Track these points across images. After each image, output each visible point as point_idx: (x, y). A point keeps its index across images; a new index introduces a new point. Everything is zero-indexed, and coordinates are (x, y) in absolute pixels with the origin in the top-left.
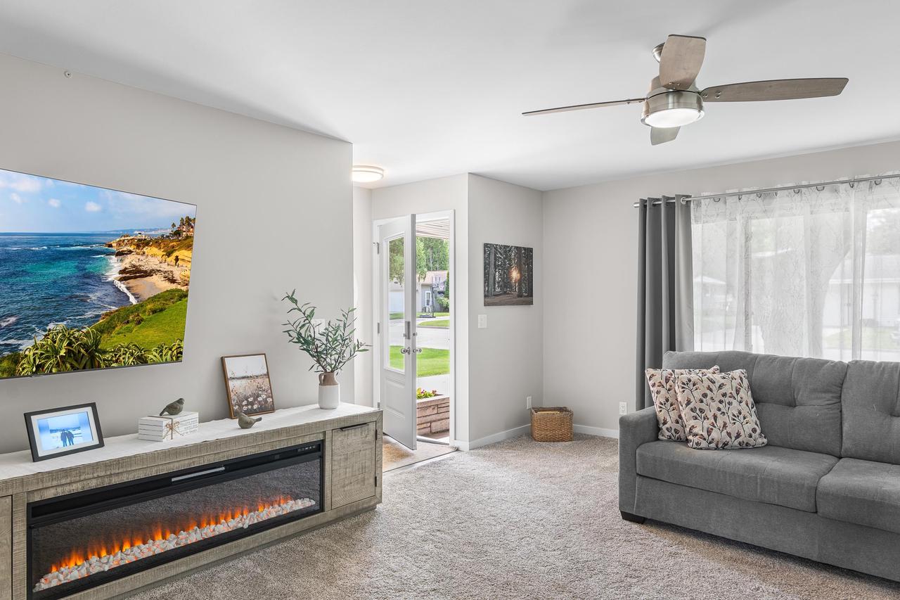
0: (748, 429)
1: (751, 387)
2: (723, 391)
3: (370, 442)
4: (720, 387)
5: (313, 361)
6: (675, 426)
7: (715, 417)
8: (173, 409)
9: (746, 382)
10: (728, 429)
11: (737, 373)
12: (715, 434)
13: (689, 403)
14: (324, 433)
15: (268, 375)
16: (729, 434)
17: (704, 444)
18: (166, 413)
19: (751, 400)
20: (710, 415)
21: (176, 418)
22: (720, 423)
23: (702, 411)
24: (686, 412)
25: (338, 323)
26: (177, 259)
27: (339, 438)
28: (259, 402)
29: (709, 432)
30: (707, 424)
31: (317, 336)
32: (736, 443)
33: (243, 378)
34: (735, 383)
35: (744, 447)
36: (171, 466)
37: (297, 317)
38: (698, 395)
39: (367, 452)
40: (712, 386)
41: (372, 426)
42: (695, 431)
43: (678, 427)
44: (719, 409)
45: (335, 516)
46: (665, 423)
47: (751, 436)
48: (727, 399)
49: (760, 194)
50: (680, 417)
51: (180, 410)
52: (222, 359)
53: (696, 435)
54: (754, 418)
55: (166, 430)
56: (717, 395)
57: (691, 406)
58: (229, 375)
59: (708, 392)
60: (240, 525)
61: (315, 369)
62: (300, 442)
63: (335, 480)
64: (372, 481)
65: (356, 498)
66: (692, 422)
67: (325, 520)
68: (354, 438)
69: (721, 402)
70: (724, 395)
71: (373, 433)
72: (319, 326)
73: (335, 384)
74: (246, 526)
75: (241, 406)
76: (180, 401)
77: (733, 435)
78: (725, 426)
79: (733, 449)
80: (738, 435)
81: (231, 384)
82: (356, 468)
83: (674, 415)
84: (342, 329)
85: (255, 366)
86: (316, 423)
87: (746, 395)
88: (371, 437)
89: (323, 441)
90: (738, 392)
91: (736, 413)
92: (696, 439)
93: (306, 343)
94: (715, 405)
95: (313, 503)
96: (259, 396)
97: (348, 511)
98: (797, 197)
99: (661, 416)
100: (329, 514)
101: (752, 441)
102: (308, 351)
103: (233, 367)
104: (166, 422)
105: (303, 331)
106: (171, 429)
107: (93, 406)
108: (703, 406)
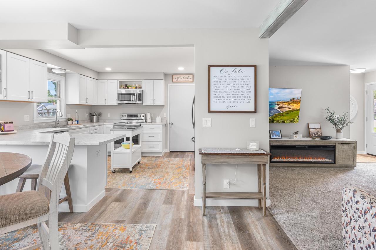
3: (352, 149)
5: (334, 126)
8: (296, 133)
14: (336, 144)
15: (320, 128)
18: (295, 134)
21: (297, 135)
25: (343, 116)
26: (291, 105)
27: (341, 146)
28: (318, 135)
31: (335, 119)
33: (314, 128)
36: (296, 144)
37: (330, 114)
39: (351, 151)
41: (353, 145)
45: (339, 166)
51: (298, 133)
52: (308, 124)
55: (294, 137)
58: (310, 127)
60: (311, 161)
61: (335, 128)
62: (328, 145)
63: (339, 156)
64: (352, 160)
65: (347, 163)
67: (336, 166)
68: (346, 147)
71: (353, 146)
72: (336, 116)
73: (341, 132)
74: (313, 161)
75: (313, 135)
76: (298, 132)
81: (310, 130)
82: (347, 155)
84: (344, 118)
85: (317, 126)
86: (333, 141)
88: (352, 148)
89: (335, 146)
93: (332, 121)
95: (332, 161)
96: (318, 133)
97: (344, 166)
100: (337, 165)
102: (333, 123)
103: (311, 126)
104: (294, 135)
105: (331, 118)
106: (296, 137)
107: (280, 130)
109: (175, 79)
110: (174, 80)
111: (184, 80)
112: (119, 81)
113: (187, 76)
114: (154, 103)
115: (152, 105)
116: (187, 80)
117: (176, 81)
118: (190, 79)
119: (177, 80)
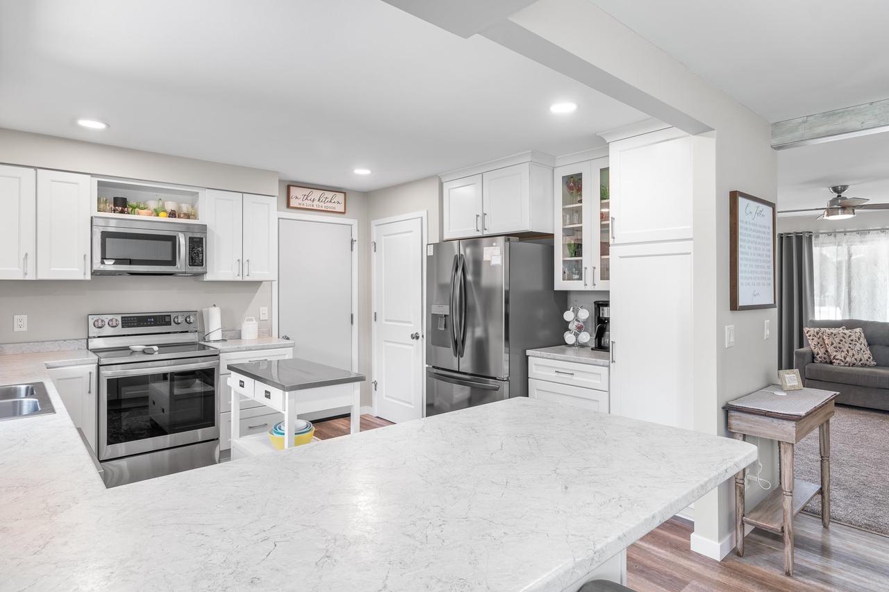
0: (866, 357)
1: (866, 337)
2: (851, 338)
4: (850, 336)
6: (824, 356)
7: (848, 351)
9: (863, 335)
10: (855, 357)
11: (858, 330)
12: (848, 359)
13: (832, 344)
16: (856, 359)
17: (842, 364)
19: (866, 343)
20: (845, 350)
22: (850, 354)
23: (840, 348)
24: (830, 349)
29: (845, 358)
30: (843, 354)
32: (860, 364)
34: (858, 335)
35: (864, 365)
38: (837, 340)
40: (844, 336)
42: (837, 357)
43: (826, 356)
44: (850, 347)
46: (818, 354)
47: (867, 360)
48: (854, 343)
49: (858, 232)
50: (827, 351)
53: (837, 359)
54: (869, 352)
56: (848, 340)
57: (834, 345)
59: (843, 339)
66: (835, 353)
69: (850, 344)
70: (852, 340)
77: (858, 360)
78: (853, 355)
79: (858, 366)
80: (861, 360)
83: (823, 350)
87: (863, 340)
90: (859, 339)
91: (859, 349)
92: (838, 361)
94: (847, 345)
98: (883, 234)
99: (816, 351)
101: (868, 363)
108: (841, 345)
109: (297, 198)
110: (294, 203)
111: (323, 206)
112: (95, 180)
113: (329, 195)
114: (245, 273)
115: (240, 279)
116: (330, 206)
117: (300, 204)
118: (339, 203)
119: (302, 202)
